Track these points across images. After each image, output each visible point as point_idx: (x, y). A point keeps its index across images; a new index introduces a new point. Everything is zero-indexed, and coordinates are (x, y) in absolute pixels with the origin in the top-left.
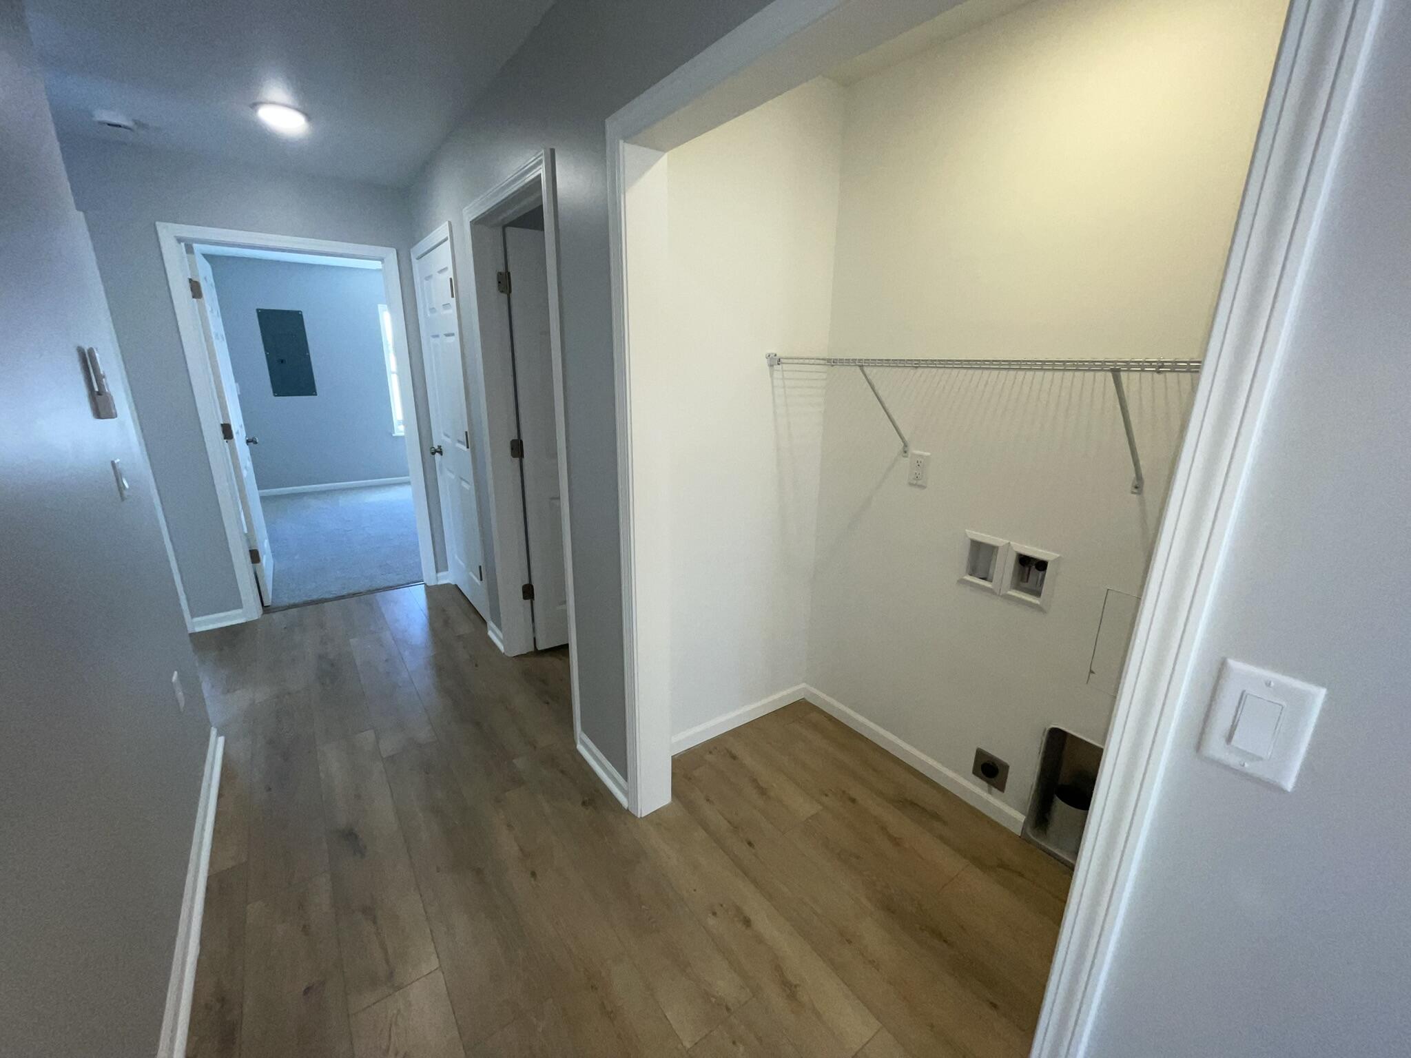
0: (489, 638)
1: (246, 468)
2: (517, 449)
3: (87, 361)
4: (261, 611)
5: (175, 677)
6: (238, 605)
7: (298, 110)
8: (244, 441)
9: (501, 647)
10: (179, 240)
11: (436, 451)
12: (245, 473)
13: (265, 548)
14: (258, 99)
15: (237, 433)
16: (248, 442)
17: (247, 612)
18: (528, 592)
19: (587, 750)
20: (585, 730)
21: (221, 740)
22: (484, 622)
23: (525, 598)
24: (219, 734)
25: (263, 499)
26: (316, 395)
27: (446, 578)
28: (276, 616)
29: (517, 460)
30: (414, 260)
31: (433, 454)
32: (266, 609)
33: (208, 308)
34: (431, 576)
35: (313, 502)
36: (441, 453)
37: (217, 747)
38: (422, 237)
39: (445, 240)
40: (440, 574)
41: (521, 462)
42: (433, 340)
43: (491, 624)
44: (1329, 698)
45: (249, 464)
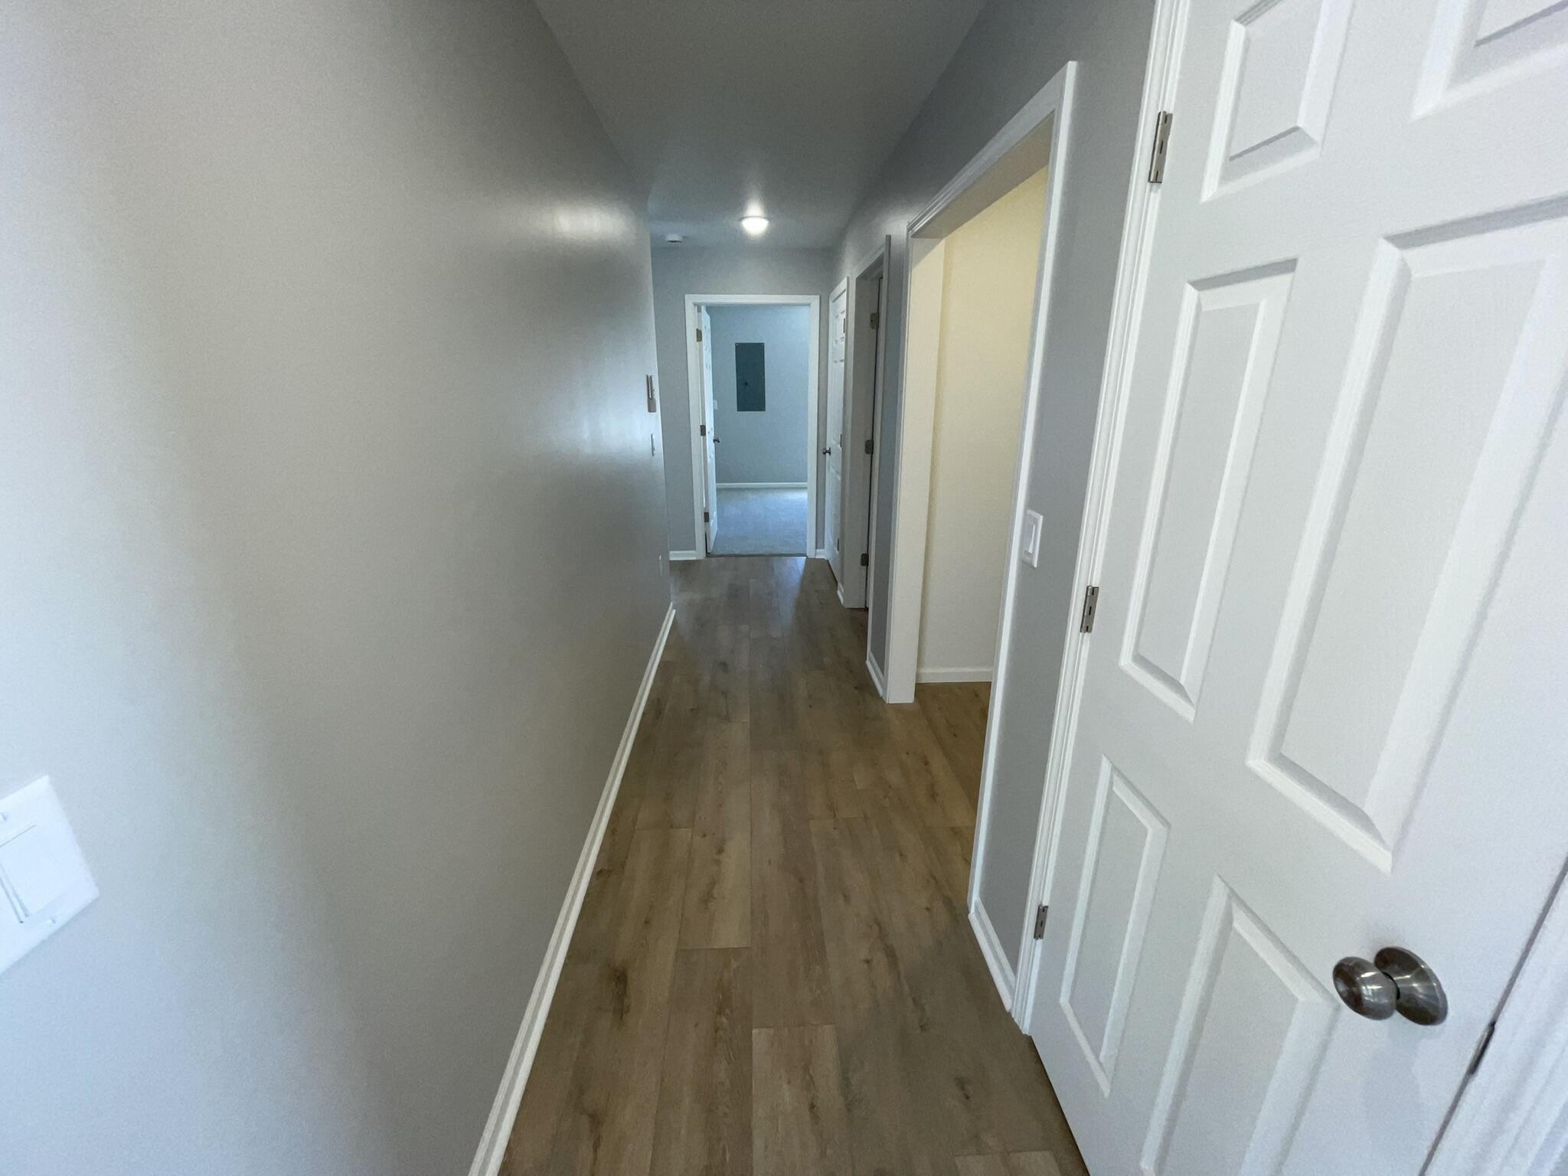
0: (837, 596)
1: (710, 457)
2: (870, 447)
3: (649, 381)
4: (705, 556)
5: (660, 557)
6: (694, 548)
7: (764, 218)
8: (712, 441)
9: (842, 602)
10: (695, 305)
11: (827, 452)
12: (709, 460)
13: (714, 515)
14: (745, 216)
15: (709, 433)
16: (714, 441)
17: (696, 554)
18: (865, 559)
19: (871, 665)
20: (873, 650)
21: (674, 611)
22: (836, 582)
23: (862, 565)
24: (674, 608)
25: (719, 490)
26: (764, 410)
27: (823, 554)
28: (713, 560)
29: (869, 456)
30: (830, 302)
31: (824, 453)
32: (708, 554)
33: (704, 348)
34: (811, 554)
35: (750, 496)
36: (830, 453)
37: (671, 615)
38: (836, 285)
39: (844, 292)
40: (818, 550)
41: (872, 457)
42: (834, 364)
43: (840, 585)
44: (1044, 519)
45: (713, 456)
